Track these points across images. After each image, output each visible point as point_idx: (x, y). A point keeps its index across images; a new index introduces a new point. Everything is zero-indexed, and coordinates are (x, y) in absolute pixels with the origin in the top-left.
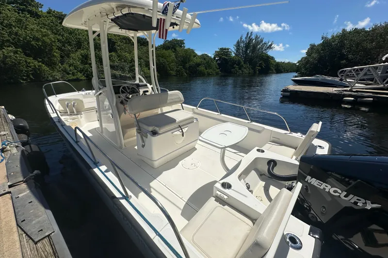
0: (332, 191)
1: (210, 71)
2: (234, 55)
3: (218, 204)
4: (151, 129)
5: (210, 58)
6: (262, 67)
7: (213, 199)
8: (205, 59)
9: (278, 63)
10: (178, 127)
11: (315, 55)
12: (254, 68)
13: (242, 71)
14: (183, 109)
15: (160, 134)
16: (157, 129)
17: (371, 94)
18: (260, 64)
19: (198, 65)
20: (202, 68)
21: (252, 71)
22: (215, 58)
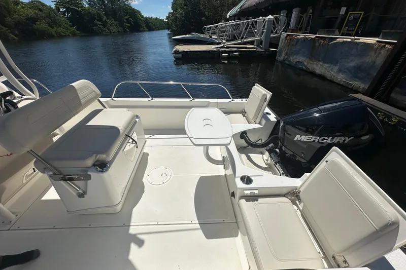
0: (320, 141)
1: (60, 30)
2: (87, 5)
3: (251, 203)
4: (90, 162)
5: (50, 8)
6: (130, 23)
7: (243, 201)
8: (40, 10)
9: (146, 18)
10: (125, 139)
11: (180, 11)
12: (121, 25)
13: (109, 30)
14: (105, 107)
15: (111, 162)
16: (103, 157)
17: (236, 49)
18: (127, 19)
19: (34, 20)
20: (43, 25)
21: (120, 29)
22: (58, 9)
